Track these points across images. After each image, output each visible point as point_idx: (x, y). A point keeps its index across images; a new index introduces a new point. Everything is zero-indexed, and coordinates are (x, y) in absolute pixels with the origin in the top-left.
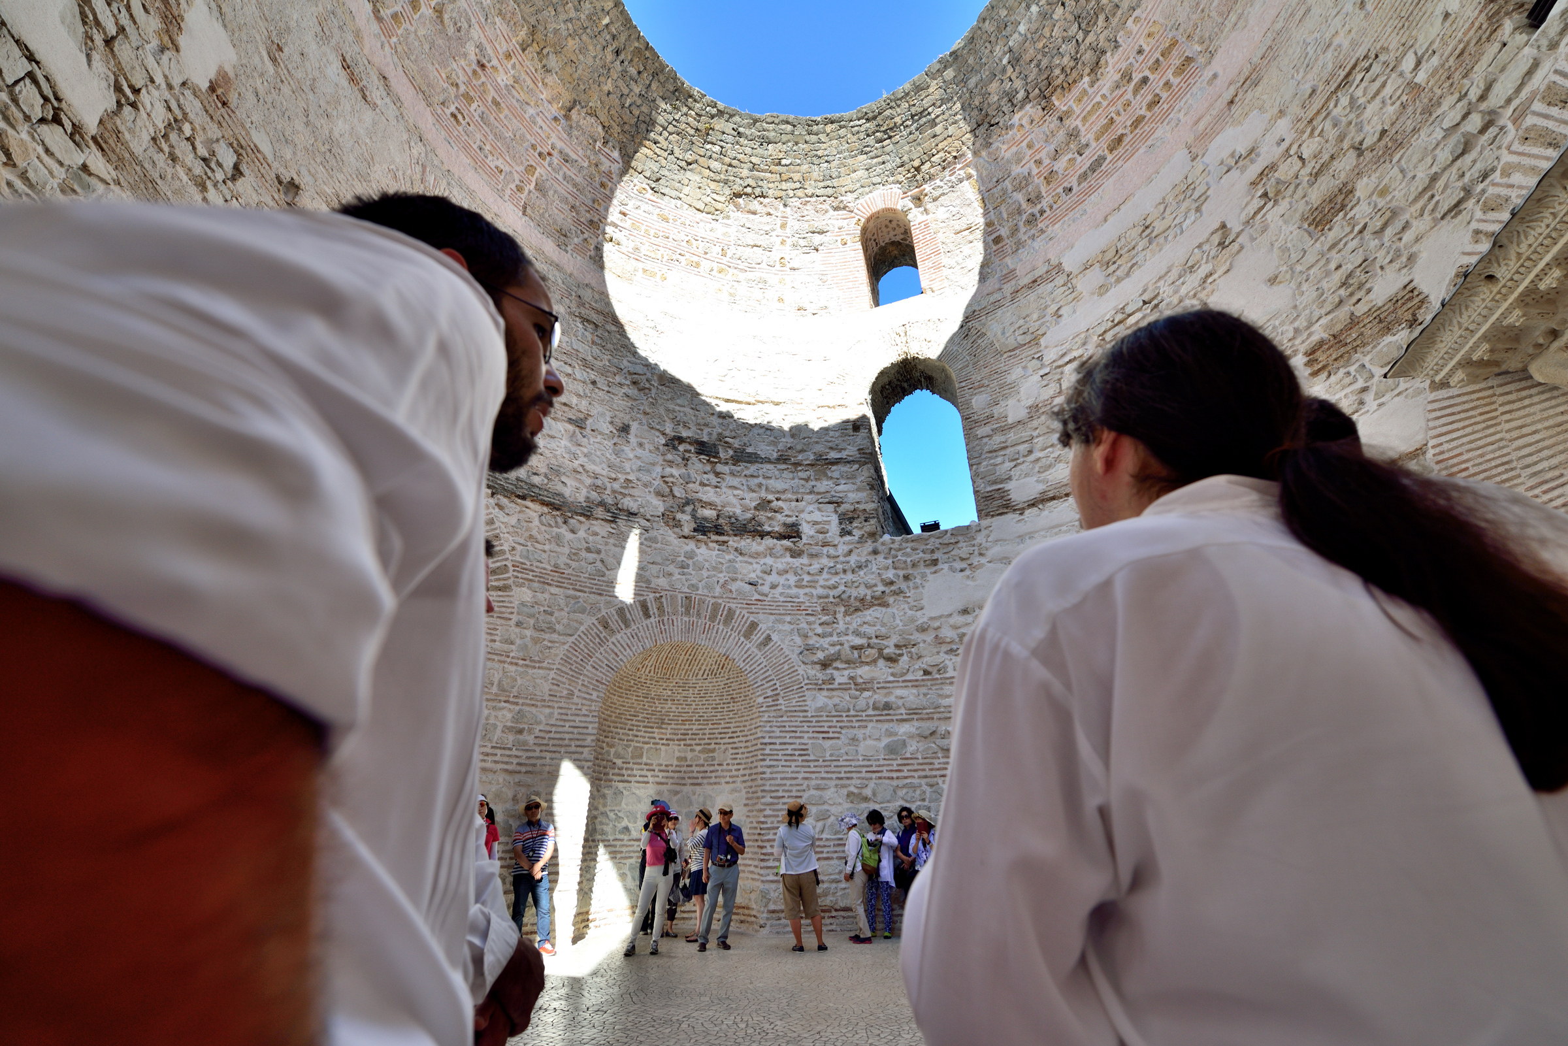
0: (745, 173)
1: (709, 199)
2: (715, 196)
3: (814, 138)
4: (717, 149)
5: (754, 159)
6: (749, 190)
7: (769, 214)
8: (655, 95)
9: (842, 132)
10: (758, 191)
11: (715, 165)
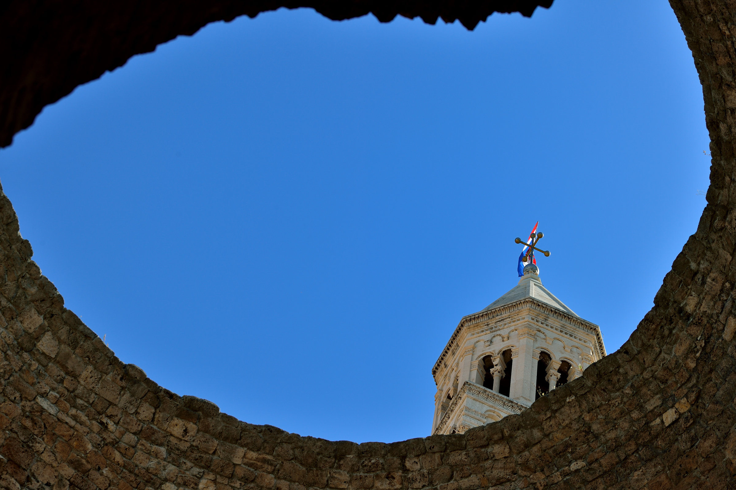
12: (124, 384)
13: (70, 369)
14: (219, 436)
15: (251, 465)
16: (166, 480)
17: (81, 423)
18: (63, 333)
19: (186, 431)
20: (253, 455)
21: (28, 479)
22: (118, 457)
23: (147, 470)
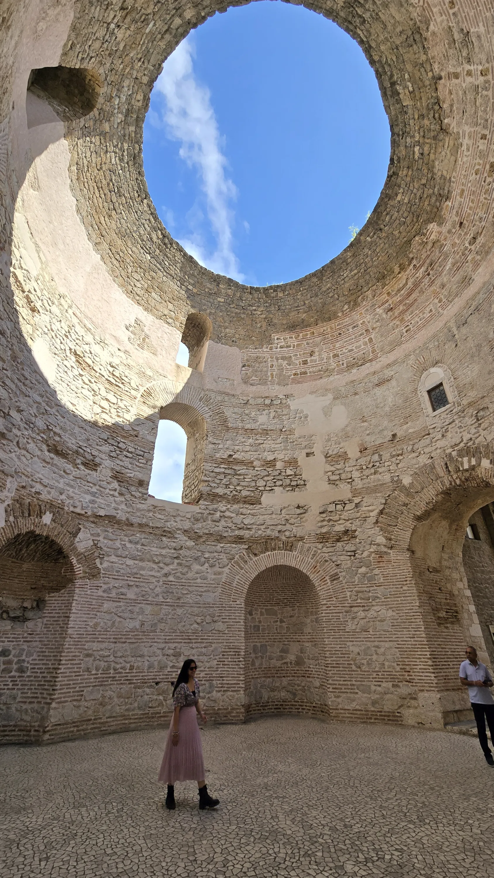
0: (426, 122)
1: (448, 152)
2: (446, 146)
3: (387, 68)
4: (417, 149)
5: (416, 117)
6: (437, 115)
7: (451, 93)
8: (396, 202)
9: (373, 45)
10: (437, 107)
11: (426, 148)
12: (157, 65)
13: (165, 36)
14: (138, 117)
15: (129, 135)
16: (119, 97)
17: (141, 47)
18: (180, 30)
19: (139, 101)
20: (133, 135)
21: (118, 26)
22: (127, 71)
23: (123, 87)
